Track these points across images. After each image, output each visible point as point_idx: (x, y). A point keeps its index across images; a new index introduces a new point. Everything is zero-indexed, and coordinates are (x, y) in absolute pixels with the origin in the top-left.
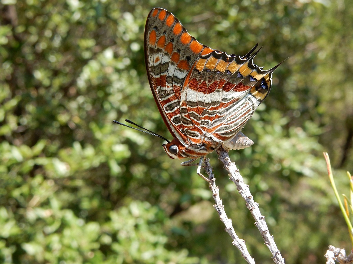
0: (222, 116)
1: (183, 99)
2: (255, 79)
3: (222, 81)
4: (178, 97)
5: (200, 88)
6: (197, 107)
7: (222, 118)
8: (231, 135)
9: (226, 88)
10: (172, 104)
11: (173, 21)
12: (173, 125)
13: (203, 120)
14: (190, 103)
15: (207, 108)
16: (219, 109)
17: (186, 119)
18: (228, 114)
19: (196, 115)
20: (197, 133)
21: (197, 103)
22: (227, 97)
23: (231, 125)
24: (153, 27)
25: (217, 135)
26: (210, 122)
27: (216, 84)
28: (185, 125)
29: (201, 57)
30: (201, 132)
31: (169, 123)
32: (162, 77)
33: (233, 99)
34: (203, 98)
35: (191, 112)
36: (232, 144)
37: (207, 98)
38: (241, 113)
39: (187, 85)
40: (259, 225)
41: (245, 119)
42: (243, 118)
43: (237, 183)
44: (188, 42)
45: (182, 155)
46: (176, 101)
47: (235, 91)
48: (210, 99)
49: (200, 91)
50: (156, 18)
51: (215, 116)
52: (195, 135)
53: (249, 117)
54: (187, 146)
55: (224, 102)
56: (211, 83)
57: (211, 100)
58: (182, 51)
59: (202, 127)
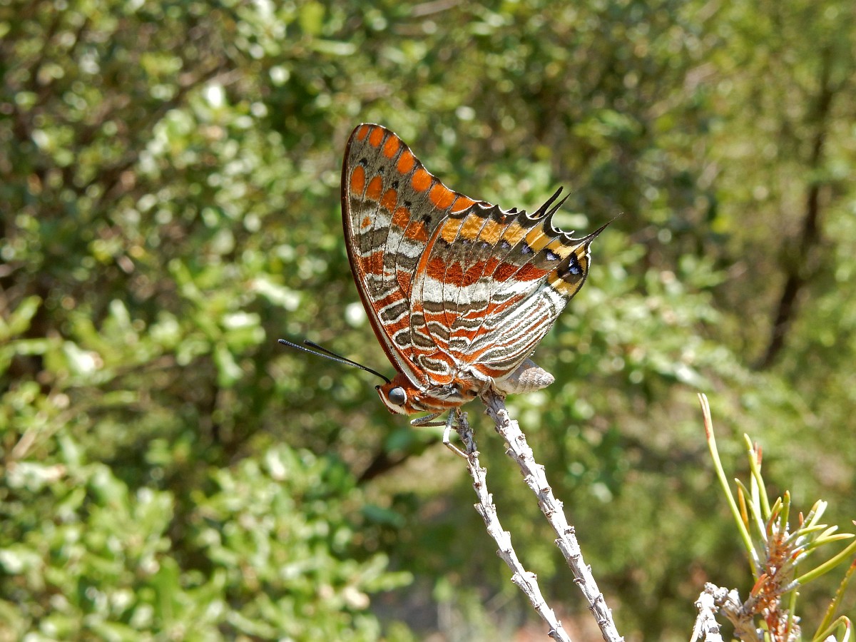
0: (493, 330)
1: (415, 296)
2: (557, 256)
3: (492, 262)
4: (406, 294)
5: (450, 276)
6: (443, 312)
7: (492, 333)
8: (509, 367)
9: (501, 276)
10: (394, 307)
11: (397, 147)
12: (396, 349)
13: (456, 338)
14: (430, 305)
15: (462, 314)
16: (486, 317)
17: (422, 337)
18: (504, 325)
19: (441, 329)
20: (444, 363)
21: (444, 304)
22: (502, 293)
23: (509, 346)
24: (359, 160)
25: (483, 366)
26: (468, 342)
27: (479, 267)
28: (420, 348)
29: (452, 216)
30: (451, 362)
31: (389, 345)
32: (375, 256)
33: (513, 296)
34: (456, 295)
35: (432, 322)
36: (512, 384)
37: (463, 295)
38: (530, 323)
39: (425, 270)
40: (564, 545)
41: (538, 335)
42: (533, 332)
43: (521, 461)
44: (425, 188)
45: (415, 407)
46: (402, 301)
47: (518, 279)
48: (468, 297)
49: (449, 282)
50: (365, 143)
51: (479, 330)
52: (439, 367)
53: (544, 330)
54: (423, 389)
55: (496, 302)
56: (471, 266)
57: (471, 298)
58: (414, 206)
59: (453, 352)
